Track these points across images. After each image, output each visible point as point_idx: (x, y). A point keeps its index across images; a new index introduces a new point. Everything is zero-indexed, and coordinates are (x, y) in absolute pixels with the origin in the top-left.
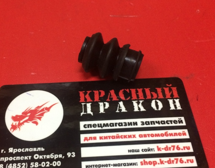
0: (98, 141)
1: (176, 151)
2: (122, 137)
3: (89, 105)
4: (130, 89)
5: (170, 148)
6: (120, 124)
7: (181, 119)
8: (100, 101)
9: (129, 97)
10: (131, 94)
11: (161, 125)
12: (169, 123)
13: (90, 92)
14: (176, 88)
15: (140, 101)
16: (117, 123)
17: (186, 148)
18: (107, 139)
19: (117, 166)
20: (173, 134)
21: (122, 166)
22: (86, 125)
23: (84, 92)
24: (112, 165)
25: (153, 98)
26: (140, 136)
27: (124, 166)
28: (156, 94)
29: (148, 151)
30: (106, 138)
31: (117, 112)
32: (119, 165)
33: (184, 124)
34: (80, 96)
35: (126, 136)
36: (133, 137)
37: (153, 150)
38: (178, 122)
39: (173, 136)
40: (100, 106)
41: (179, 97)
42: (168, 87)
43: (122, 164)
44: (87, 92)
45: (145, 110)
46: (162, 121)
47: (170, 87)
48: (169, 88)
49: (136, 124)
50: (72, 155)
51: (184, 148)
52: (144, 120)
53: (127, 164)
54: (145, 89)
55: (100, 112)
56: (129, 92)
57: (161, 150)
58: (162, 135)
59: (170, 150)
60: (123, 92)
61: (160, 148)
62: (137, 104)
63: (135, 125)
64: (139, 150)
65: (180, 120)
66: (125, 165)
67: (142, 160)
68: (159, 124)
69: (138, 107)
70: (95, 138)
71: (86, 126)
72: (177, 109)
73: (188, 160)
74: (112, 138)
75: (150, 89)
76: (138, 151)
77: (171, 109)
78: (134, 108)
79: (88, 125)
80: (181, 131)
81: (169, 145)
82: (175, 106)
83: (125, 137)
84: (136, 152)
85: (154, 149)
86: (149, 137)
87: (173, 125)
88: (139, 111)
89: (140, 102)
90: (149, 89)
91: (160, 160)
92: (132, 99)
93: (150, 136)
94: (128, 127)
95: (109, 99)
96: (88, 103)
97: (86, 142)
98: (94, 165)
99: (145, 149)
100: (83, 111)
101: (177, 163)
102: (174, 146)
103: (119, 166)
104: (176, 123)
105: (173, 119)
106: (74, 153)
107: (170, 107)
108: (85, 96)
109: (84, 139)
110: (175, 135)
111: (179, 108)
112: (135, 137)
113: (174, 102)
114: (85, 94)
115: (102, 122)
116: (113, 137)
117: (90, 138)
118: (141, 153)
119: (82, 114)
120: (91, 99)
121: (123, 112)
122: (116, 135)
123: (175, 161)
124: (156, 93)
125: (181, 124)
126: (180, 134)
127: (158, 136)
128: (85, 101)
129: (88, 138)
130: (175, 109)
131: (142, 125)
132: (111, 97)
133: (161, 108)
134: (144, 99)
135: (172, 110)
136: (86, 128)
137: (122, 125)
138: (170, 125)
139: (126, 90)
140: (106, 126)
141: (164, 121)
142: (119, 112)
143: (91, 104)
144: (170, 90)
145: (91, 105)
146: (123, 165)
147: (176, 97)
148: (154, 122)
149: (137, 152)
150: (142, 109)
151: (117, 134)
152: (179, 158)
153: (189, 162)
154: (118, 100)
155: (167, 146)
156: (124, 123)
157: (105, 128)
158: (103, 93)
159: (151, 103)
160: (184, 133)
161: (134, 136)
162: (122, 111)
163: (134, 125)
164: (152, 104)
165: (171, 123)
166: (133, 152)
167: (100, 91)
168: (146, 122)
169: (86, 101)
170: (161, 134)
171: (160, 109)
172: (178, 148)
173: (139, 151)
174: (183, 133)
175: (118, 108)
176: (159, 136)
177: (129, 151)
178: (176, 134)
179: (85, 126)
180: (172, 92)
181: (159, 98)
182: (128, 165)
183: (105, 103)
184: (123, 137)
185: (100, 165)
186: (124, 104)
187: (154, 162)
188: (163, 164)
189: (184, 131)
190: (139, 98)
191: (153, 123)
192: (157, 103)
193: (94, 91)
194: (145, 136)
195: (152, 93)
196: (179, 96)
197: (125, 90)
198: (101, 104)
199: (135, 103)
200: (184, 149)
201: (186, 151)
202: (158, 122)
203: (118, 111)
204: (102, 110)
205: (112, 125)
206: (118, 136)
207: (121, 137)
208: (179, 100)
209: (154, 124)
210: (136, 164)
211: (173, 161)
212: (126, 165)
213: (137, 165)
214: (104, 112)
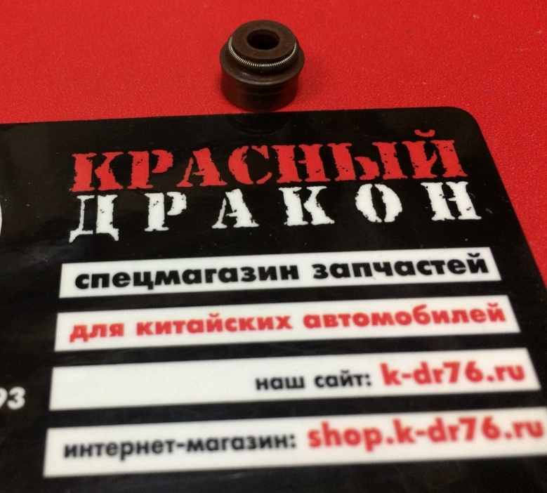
0: (131, 340)
1: (464, 386)
2: (234, 325)
3: (106, 205)
4: (275, 147)
5: (438, 374)
6: (228, 275)
7: (480, 257)
8: (151, 186)
9: (267, 174)
10: (278, 163)
11: (396, 279)
12: (429, 273)
13: (116, 158)
14: (454, 144)
15: (310, 188)
16: (214, 271)
17: (506, 375)
18: (168, 332)
19: (202, 449)
20: (451, 316)
21: (224, 448)
22: (85, 276)
23: (92, 155)
24: (180, 445)
25: (362, 178)
26: (310, 321)
27: (235, 448)
28: (375, 164)
29: (344, 383)
30: (163, 328)
31: (217, 229)
32: (212, 445)
33: (493, 274)
34: (77, 168)
35: (250, 320)
36: (280, 327)
37: (364, 381)
38: (467, 268)
39: (447, 321)
40: (150, 207)
41: (466, 175)
42: (420, 138)
43: (224, 441)
44: (105, 158)
45: (332, 222)
46: (399, 265)
47: (428, 140)
48: (423, 142)
49: (293, 272)
50: (11, 398)
51: (500, 371)
52: (328, 259)
53: (247, 443)
54: (329, 145)
55: (150, 229)
56: (267, 156)
57: (397, 383)
58: (403, 319)
59: (438, 380)
60: (244, 155)
61: (395, 373)
62: (300, 197)
63: (290, 276)
64: (302, 380)
65: (475, 260)
66: (238, 444)
67: (314, 423)
68: (389, 273)
69: (304, 211)
70: (117, 330)
71: (85, 282)
72: (460, 218)
73: (518, 427)
74: (191, 330)
75: (350, 145)
76: (299, 383)
77: (435, 218)
78: (288, 213)
79: (96, 278)
80: (480, 303)
81: (435, 359)
82: (453, 207)
83: (245, 324)
84: (288, 387)
85: (367, 376)
86: (346, 324)
87: (449, 277)
88: (305, 223)
89: (310, 192)
90: (347, 147)
91: (397, 424)
92: (279, 181)
93: (351, 321)
94: (257, 285)
95: (189, 181)
96: (104, 193)
97: (79, 345)
98: (99, 446)
99: (328, 378)
100: (81, 226)
101: (470, 436)
102: (454, 367)
103: (210, 449)
104: (458, 269)
105: (446, 254)
106: (19, 392)
107: (434, 210)
108: (97, 171)
109: (70, 331)
110: (456, 320)
111: (468, 212)
112: (289, 327)
113: (448, 193)
114: (97, 162)
115: (153, 266)
116: (196, 327)
117: (95, 328)
118: (310, 392)
119: (74, 235)
120: (118, 179)
121: (242, 229)
122: (209, 318)
123: (463, 429)
124: (373, 160)
125: (479, 277)
126: (476, 315)
127: (383, 323)
128: (93, 189)
129: (89, 330)
130: (453, 218)
131: (316, 277)
132: (196, 174)
133: (397, 214)
134: (329, 180)
135: (440, 222)
136: (85, 287)
137: (234, 278)
138: (435, 278)
139: (259, 150)
140: (167, 282)
141: (409, 264)
142: (224, 226)
143: (114, 197)
144: (430, 150)
145: (114, 201)
146: (228, 445)
147: (454, 176)
148: (366, 266)
149: (295, 386)
150: (320, 217)
151: (211, 315)
152: (480, 416)
153: (525, 432)
154: (223, 183)
155: (424, 365)
156: (243, 269)
157: (162, 289)
158: (166, 160)
159: (355, 194)
160: (494, 309)
161: (284, 323)
162: (237, 226)
163: (284, 277)
164: (357, 198)
165: (440, 271)
166: (275, 388)
167: (155, 152)
168: (334, 267)
169: (97, 189)
170: (399, 315)
171: (390, 218)
172: (473, 373)
173: (302, 386)
174: (490, 312)
175: (222, 212)
176: (391, 323)
177: (261, 384)
178: (459, 316)
179: (80, 282)
180: (439, 158)
181: (385, 177)
182: (253, 447)
183: (170, 194)
184: (236, 325)
185: (130, 444)
186: (246, 199)
187: (368, 432)
188: (411, 440)
189: (496, 305)
190: (308, 176)
191: (362, 270)
192: (381, 194)
193: (130, 153)
194: (330, 321)
195: (356, 158)
196: (465, 172)
197: (254, 147)
198: (156, 200)
199: (290, 197)
200: (501, 378)
201: (509, 385)
202: (382, 266)
203: (219, 225)
204: (156, 221)
205: (192, 277)
206: (214, 320)
207: (229, 325)
208: (467, 187)
209: (369, 274)
210: (289, 442)
211: (453, 430)
212: (242, 447)
213: (293, 446)
214: (166, 229)
